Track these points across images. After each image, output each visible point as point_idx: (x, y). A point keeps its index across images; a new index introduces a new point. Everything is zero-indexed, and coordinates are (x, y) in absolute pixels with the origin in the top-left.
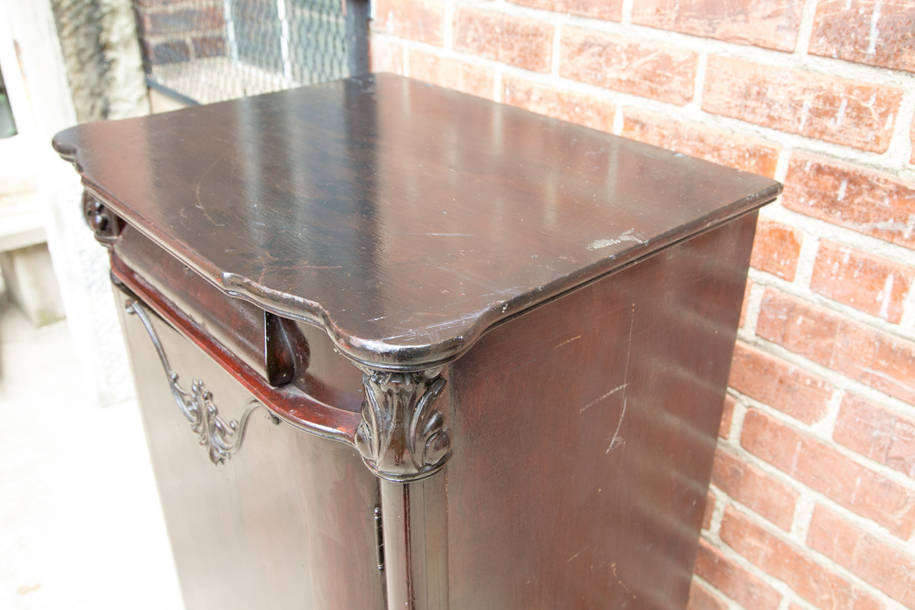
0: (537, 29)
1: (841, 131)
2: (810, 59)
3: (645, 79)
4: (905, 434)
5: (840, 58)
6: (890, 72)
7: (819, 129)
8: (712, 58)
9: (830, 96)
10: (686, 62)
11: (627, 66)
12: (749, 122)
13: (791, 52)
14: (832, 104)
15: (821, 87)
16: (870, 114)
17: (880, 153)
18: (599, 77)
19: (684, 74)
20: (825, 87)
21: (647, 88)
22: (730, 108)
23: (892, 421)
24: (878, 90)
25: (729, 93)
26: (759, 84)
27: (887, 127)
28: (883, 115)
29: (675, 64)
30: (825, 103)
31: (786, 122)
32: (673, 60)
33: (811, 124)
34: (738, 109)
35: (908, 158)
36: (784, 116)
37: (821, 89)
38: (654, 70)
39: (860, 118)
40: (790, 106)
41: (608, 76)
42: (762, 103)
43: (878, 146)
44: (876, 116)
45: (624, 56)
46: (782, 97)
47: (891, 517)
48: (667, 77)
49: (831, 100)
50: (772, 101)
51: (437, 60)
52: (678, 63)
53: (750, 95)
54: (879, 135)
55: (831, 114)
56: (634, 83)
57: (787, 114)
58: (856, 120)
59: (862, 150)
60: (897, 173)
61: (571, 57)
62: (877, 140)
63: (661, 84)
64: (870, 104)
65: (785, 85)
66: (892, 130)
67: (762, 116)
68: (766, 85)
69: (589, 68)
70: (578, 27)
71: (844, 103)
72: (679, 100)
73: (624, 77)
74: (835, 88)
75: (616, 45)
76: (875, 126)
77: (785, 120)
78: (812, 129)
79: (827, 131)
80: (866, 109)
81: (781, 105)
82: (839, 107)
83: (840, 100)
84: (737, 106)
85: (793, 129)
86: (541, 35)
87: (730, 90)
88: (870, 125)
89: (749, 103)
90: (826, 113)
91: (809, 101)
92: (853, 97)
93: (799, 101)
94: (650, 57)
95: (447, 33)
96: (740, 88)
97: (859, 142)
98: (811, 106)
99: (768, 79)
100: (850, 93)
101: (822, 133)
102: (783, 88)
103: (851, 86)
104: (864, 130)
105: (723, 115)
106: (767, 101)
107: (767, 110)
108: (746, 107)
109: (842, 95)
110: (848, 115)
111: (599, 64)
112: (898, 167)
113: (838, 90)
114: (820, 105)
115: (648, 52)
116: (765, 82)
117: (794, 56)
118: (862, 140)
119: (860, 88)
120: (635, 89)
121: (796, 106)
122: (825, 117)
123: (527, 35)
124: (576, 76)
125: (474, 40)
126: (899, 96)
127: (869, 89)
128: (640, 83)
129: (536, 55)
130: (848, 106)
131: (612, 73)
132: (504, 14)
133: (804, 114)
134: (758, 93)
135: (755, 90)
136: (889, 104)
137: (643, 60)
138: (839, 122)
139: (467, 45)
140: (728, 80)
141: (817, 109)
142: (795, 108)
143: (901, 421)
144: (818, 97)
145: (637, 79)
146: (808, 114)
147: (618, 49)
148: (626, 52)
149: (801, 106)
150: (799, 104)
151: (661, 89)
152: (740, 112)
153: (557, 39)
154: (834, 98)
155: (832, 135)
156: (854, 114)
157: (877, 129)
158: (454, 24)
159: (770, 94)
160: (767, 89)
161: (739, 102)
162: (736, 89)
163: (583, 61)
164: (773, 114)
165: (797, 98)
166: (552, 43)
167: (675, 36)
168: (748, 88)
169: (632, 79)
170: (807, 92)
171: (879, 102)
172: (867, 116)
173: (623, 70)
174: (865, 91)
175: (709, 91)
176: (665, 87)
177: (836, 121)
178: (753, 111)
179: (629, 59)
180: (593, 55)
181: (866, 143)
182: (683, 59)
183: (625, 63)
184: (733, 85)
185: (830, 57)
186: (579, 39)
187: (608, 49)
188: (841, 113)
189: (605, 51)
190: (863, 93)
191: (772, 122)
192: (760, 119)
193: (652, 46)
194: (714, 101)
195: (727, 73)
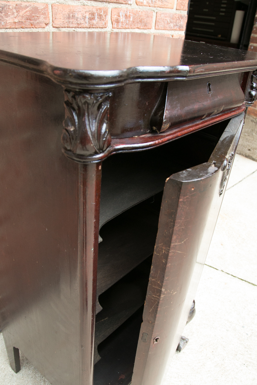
1: (97, 23)
2: (85, 1)
3: (27, 19)
6: (105, 3)
7: (92, 24)
9: (93, 13)
10: (44, 8)
11: (17, 15)
12: (71, 28)
14: (93, 15)
15: (90, 10)
16: (103, 16)
17: (106, 28)
19: (44, 14)
20: (91, 10)
21: (29, 23)
22: (64, 24)
24: (103, 8)
25: (63, 18)
26: (72, 13)
27: (107, 19)
28: (105, 16)
29: (40, 10)
30: (92, 15)
31: (82, 24)
32: (39, 8)
33: (89, 23)
34: (67, 24)
35: (111, 27)
36: (82, 22)
37: (90, 11)
38: (31, 14)
39: (101, 18)
40: (83, 18)
41: (8, 22)
42: (74, 19)
43: (105, 26)
44: (104, 17)
45: (14, 11)
46: (80, 16)
48: (37, 16)
49: (93, 14)
50: (77, 18)
52: (41, 9)
53: (70, 17)
54: (106, 22)
55: (94, 18)
56: (22, 22)
57: (82, 21)
58: (100, 19)
59: (102, 28)
60: (109, 32)
62: (105, 24)
63: (35, 20)
64: (102, 14)
65: (80, 12)
66: (108, 20)
67: (75, 24)
68: (74, 13)
71: (96, 14)
72: (44, 25)
73: (16, 20)
74: (93, 10)
75: (9, 6)
76: (104, 19)
77: (82, 23)
78: (90, 24)
79: (94, 24)
80: (102, 15)
81: (80, 19)
82: (95, 16)
83: (95, 14)
84: (66, 22)
85: (85, 26)
87: (63, 17)
88: (103, 20)
89: (70, 20)
91: (87, 16)
92: (98, 12)
93: (85, 16)
94: (27, 9)
96: (66, 15)
97: (101, 25)
98: (88, 17)
99: (75, 10)
100: (97, 11)
101: (93, 25)
102: (80, 13)
103: (97, 8)
104: (102, 21)
105: (62, 27)
106: (76, 18)
107: (77, 22)
108: (69, 22)
109: (95, 12)
110: (98, 18)
112: (110, 30)
113: (94, 10)
114: (91, 16)
115: (26, 7)
116: (74, 11)
117: (80, 1)
118: (102, 25)
119: (99, 9)
120: (23, 25)
122: (93, 20)
126: (107, 10)
127: (101, 9)
128: (25, 22)
130: (97, 15)
131: (10, 20)
133: (87, 20)
134: (73, 16)
135: (71, 15)
136: (106, 12)
137: (25, 11)
138: (96, 21)
140: (62, 13)
141: (90, 18)
142: (84, 19)
144: (90, 14)
145: (23, 20)
146: (88, 20)
147: (11, 7)
148: (15, 8)
149: (86, 18)
151: (35, 22)
152: (68, 24)
154: (94, 13)
155: (95, 25)
156: (99, 17)
157: (105, 20)
159: (76, 15)
160: (75, 14)
161: (67, 21)
162: (65, 16)
164: (78, 22)
165: (84, 15)
168: (69, 15)
169: (21, 21)
170: (87, 12)
171: (104, 13)
172: (102, 17)
173: (15, 17)
174: (100, 9)
175: (55, 19)
176: (37, 21)
177: (95, 20)
178: (72, 23)
179: (17, 12)
181: (103, 25)
182: (43, 7)
183: (16, 14)
184: (64, 15)
187: (5, 9)
188: (96, 18)
190: (100, 10)
191: (79, 26)
192: (75, 26)
193: (28, 4)
194: (58, 23)
195: (60, 11)
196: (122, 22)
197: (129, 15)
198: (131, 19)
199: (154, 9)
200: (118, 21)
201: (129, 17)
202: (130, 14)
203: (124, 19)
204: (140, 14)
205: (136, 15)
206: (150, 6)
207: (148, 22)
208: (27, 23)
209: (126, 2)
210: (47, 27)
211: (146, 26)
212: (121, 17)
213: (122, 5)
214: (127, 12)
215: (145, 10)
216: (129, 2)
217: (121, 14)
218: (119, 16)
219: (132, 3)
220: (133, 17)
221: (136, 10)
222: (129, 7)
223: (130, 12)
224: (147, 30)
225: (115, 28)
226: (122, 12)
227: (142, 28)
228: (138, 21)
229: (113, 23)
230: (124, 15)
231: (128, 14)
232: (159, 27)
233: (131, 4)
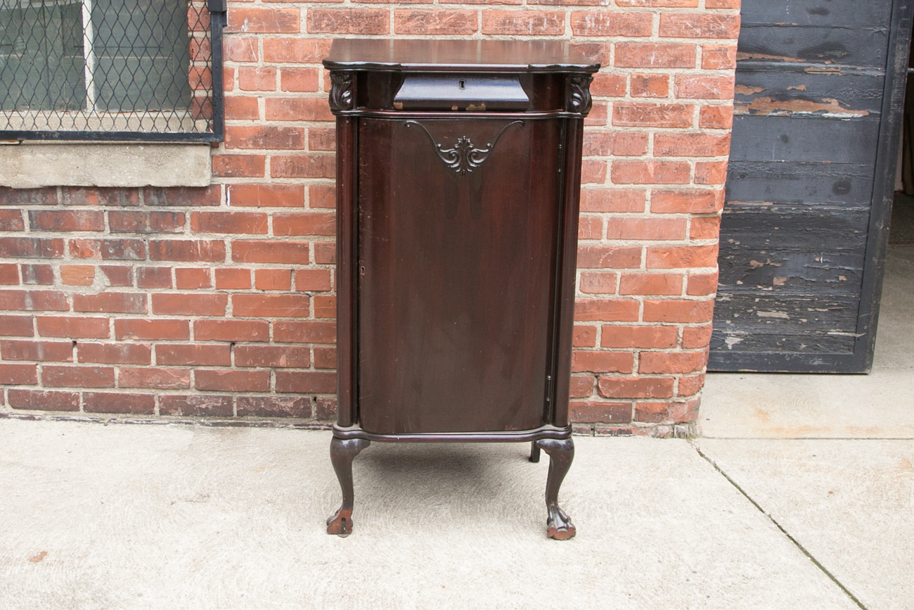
0: (379, 13)
1: (546, 30)
2: (528, 6)
3: (451, 26)
4: (594, 138)
5: (540, 4)
8: (483, 12)
9: (540, 18)
10: (472, 15)
11: (440, 22)
12: (507, 35)
13: (520, 5)
17: (562, 35)
18: (423, 30)
19: (471, 21)
20: (537, 15)
21: (453, 30)
22: (498, 30)
23: (589, 135)
24: (556, 13)
25: (496, 25)
26: (509, 19)
27: (563, 25)
28: (561, 21)
30: (538, 21)
31: (524, 31)
32: (465, 16)
33: (534, 30)
35: (572, 34)
36: (522, 29)
37: (535, 16)
38: (455, 21)
39: (553, 24)
40: (524, 24)
41: (428, 29)
42: (512, 26)
43: (561, 33)
44: (558, 22)
45: (437, 18)
46: (520, 22)
47: (597, 176)
48: (463, 23)
49: (540, 20)
50: (516, 24)
51: (293, 41)
52: (468, 16)
53: (506, 24)
54: (561, 28)
55: (542, 24)
56: (444, 29)
57: (523, 28)
58: (551, 25)
59: (556, 35)
60: (569, 41)
61: (404, 23)
62: (560, 30)
63: (461, 27)
64: (555, 18)
66: (565, 26)
67: (513, 31)
68: (512, 19)
69: (416, 26)
70: (406, 9)
71: (546, 19)
72: (471, 32)
73: (438, 27)
74: (541, 15)
76: (559, 25)
79: (541, 31)
80: (554, 20)
81: (521, 25)
82: (544, 21)
83: (544, 19)
84: (500, 29)
85: (527, 33)
86: (381, 16)
87: (496, 23)
88: (557, 26)
89: (506, 27)
90: (539, 25)
91: (531, 21)
92: (548, 17)
94: (452, 16)
95: (303, 25)
98: (533, 23)
99: (513, 16)
101: (539, 32)
102: (520, 18)
103: (547, 13)
104: (555, 28)
105: (495, 35)
106: (514, 25)
107: (515, 28)
108: (505, 29)
109: (544, 17)
110: (548, 24)
111: (423, 24)
112: (570, 38)
113: (542, 15)
114: (536, 22)
115: (451, 14)
116: (511, 17)
117: (522, 6)
118: (555, 31)
119: (550, 13)
120: (446, 32)
121: (527, 24)
123: (372, 17)
124: (408, 33)
125: (327, 25)
126: (564, 14)
128: (448, 28)
129: (379, 26)
130: (547, 21)
131: (431, 27)
132: (350, 9)
133: (530, 26)
134: (509, 22)
135: (507, 21)
136: (561, 17)
137: (448, 18)
139: (322, 29)
140: (494, 19)
141: (536, 24)
143: (592, 134)
144: (535, 19)
145: (446, 27)
146: (532, 26)
147: (433, 15)
148: (438, 16)
150: (528, 23)
151: (460, 29)
152: (502, 31)
153: (392, 16)
155: (544, 32)
156: (550, 23)
157: (559, 27)
158: (309, 19)
159: (514, 21)
161: (501, 27)
162: (499, 22)
163: (411, 24)
164: (518, 29)
165: (526, 21)
166: (389, 18)
167: (464, 5)
168: (504, 21)
169: (443, 27)
170: (530, 18)
171: (558, 17)
172: (555, 23)
173: (437, 24)
174: (552, 14)
175: (486, 25)
176: (463, 28)
177: (544, 27)
178: (509, 30)
179: (440, 19)
180: (418, 20)
181: (557, 32)
182: (470, 14)
183: (438, 21)
184: (497, 21)
185: (537, 4)
186: (409, 14)
188: (545, 23)
189: (426, 17)
191: (517, 33)
192: (512, 33)
193: (452, 12)
194: (488, 29)
195: (493, 17)
196: (590, 28)
197: (603, 19)
198: (608, 24)
199: (655, 9)
200: (582, 27)
201: (604, 21)
202: (605, 17)
203: (593, 24)
204: (625, 16)
205: (616, 19)
206: (644, 7)
207: (642, 26)
208: (450, 30)
209: (597, 4)
210: (476, 34)
211: (638, 32)
212: (589, 22)
213: (590, 8)
214: (598, 15)
215: (634, 12)
216: (603, 4)
217: (587, 18)
218: (585, 21)
219: (607, 4)
220: (610, 22)
221: (616, 12)
222: (605, 10)
223: (604, 16)
224: (643, 38)
225: (577, 36)
226: (589, 15)
227: (629, 35)
228: (622, 26)
229: (575, 29)
230: (593, 19)
231: (601, 17)
232: (666, 33)
233: (606, 6)
